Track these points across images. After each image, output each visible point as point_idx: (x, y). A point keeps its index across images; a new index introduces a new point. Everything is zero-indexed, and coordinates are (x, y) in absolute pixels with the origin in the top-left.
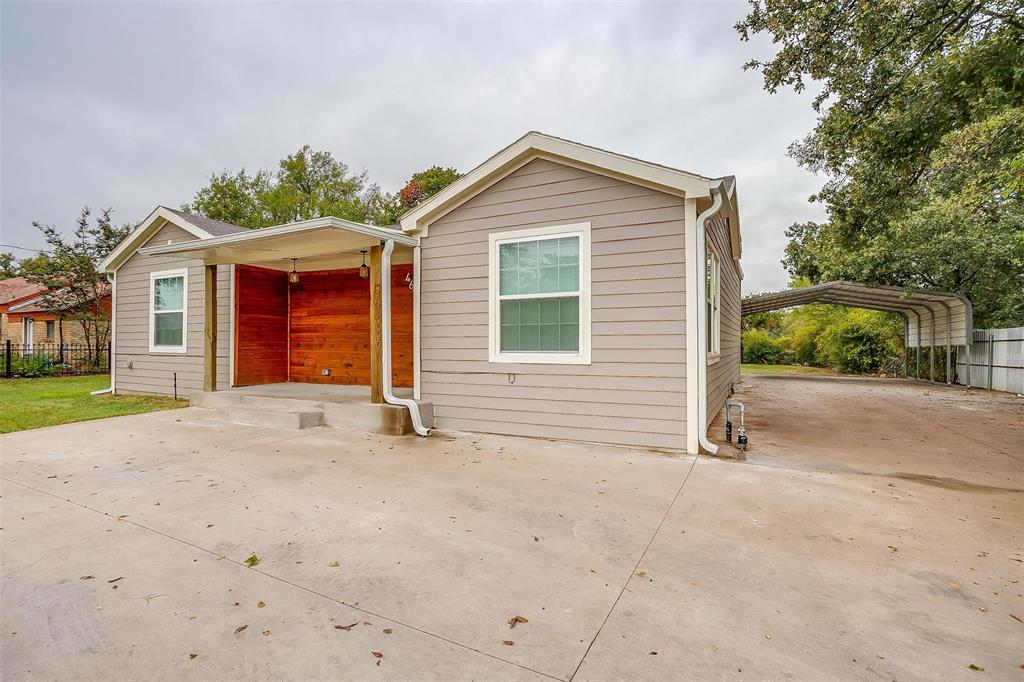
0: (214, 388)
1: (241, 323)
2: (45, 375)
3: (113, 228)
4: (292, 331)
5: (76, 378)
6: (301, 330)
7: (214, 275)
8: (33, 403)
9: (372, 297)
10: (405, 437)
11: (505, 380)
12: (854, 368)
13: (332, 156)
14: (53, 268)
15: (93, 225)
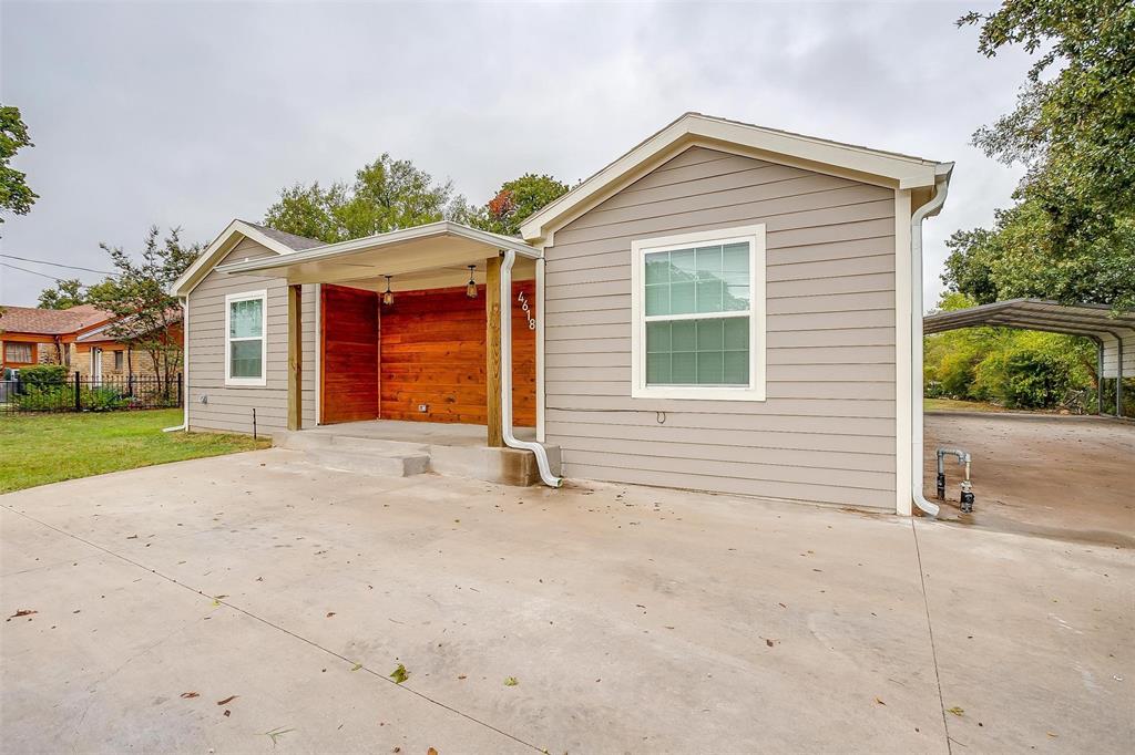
0: (299, 426)
1: (327, 351)
2: (115, 409)
3: (181, 248)
4: (383, 361)
5: (146, 413)
6: (393, 360)
7: (299, 296)
8: (103, 442)
9: (488, 319)
10: (532, 488)
11: (652, 419)
12: (1024, 402)
13: (413, 165)
14: (121, 295)
15: (162, 246)
